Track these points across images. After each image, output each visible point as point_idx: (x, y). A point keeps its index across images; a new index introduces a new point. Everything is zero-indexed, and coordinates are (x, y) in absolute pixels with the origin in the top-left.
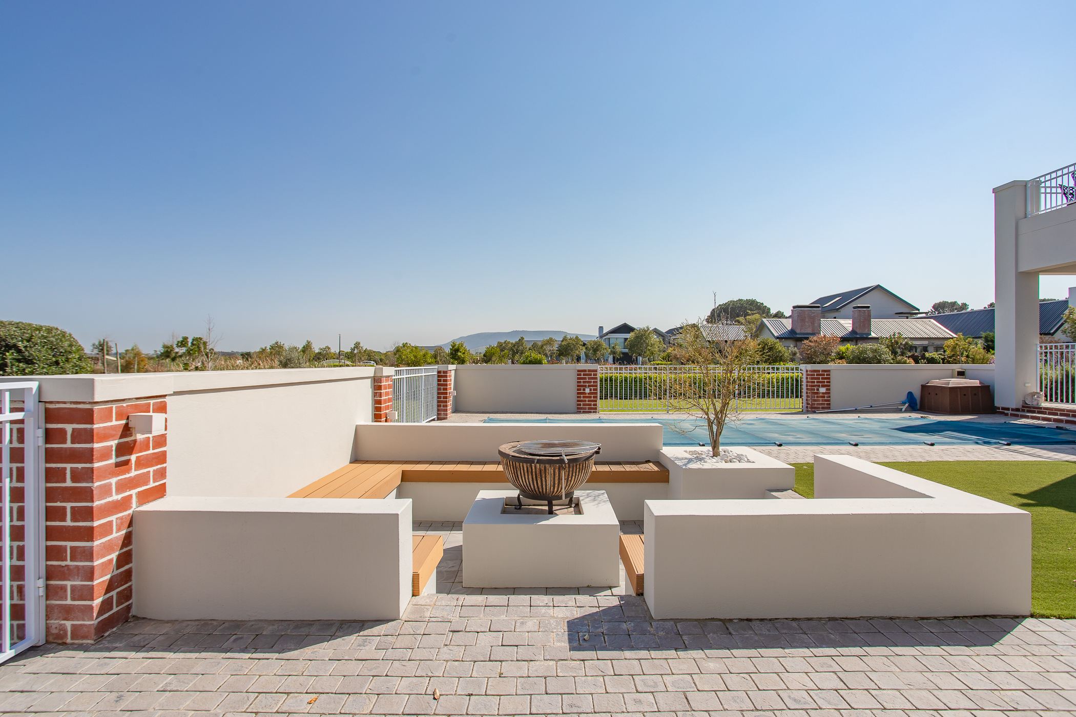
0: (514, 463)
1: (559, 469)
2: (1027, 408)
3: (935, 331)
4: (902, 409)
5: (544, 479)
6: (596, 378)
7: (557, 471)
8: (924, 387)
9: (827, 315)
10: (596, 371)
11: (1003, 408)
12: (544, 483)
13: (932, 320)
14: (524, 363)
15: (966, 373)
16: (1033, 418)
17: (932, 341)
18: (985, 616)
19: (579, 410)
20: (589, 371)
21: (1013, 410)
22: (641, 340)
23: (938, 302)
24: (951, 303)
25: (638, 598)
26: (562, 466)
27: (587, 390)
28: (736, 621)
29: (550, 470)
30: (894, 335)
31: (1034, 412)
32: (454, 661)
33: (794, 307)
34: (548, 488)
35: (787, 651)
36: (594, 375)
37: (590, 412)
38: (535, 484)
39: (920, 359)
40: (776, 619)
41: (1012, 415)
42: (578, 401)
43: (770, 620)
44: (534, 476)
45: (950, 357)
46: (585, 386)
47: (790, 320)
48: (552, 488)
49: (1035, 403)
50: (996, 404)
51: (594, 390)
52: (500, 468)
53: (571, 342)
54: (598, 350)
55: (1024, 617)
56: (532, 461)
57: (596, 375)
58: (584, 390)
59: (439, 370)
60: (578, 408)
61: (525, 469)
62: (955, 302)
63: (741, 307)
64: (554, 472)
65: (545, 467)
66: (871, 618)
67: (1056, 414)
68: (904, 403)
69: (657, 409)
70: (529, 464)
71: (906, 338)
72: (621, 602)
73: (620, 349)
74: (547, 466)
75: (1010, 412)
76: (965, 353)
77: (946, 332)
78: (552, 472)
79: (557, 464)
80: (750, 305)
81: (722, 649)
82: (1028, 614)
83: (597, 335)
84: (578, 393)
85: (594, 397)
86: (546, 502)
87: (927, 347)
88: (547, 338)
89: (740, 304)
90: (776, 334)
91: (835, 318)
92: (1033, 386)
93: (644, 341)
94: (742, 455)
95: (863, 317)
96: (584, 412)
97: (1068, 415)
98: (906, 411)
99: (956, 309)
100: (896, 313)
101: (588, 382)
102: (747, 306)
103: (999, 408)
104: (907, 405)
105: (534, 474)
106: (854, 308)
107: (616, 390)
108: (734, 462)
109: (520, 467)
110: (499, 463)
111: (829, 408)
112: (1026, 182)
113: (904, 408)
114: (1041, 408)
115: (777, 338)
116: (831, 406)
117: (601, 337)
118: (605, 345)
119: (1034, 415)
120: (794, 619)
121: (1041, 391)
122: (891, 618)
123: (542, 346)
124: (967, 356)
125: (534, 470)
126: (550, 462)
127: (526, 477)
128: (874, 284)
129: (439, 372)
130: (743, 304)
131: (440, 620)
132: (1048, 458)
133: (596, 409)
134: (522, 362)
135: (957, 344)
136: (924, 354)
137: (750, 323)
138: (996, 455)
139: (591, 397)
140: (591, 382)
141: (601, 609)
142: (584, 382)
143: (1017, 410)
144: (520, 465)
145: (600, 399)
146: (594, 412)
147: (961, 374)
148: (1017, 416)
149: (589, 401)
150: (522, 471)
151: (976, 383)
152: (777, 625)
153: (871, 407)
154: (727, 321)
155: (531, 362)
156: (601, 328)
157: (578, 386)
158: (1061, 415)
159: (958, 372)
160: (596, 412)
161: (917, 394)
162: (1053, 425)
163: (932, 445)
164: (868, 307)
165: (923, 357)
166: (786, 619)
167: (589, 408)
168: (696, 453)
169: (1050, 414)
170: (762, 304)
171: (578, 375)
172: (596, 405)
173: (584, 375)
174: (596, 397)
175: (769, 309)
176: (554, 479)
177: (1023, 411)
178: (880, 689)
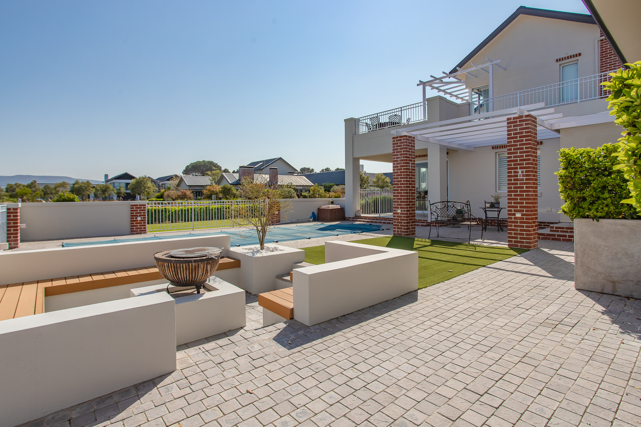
0: (175, 264)
1: (207, 264)
2: (357, 217)
3: (305, 182)
4: (310, 220)
5: (197, 272)
6: (145, 210)
7: (205, 266)
8: (319, 209)
9: (256, 172)
10: (145, 205)
11: (349, 218)
12: (197, 275)
13: (304, 177)
14: (58, 201)
15: (334, 203)
16: (360, 221)
17: (305, 187)
18: (408, 293)
19: (133, 232)
20: (140, 205)
21: (352, 218)
22: (141, 184)
23: (302, 167)
24: (308, 168)
25: (292, 320)
26: (208, 262)
27: (139, 219)
28: (340, 317)
29: (202, 266)
30: (289, 184)
31: (359, 219)
32: (237, 375)
33: (240, 167)
34: (198, 277)
35: (368, 321)
36: (144, 208)
37: (141, 233)
38: (191, 276)
39: (300, 196)
40: (353, 312)
41: (352, 220)
42: (132, 226)
43: (351, 313)
44: (191, 271)
45: (312, 195)
46: (137, 216)
47: (238, 174)
48: (201, 277)
49: (359, 215)
50: (346, 216)
51: (144, 218)
52: (156, 270)
53: (83, 185)
54: (106, 191)
55: (417, 290)
56: (191, 262)
57: (145, 208)
58: (136, 218)
59: (9, 207)
60: (132, 231)
61: (184, 267)
62: (309, 168)
63: (205, 165)
64: (204, 266)
65: (198, 265)
66: (381, 303)
67: (366, 219)
68: (311, 218)
69: (186, 228)
70: (187, 264)
71: (294, 185)
72: (287, 324)
73: (123, 190)
74: (200, 263)
75: (351, 219)
76: (318, 193)
77: (309, 183)
78: (203, 267)
79: (206, 261)
80: (210, 164)
81: (346, 328)
82: (417, 289)
83: (104, 180)
84: (132, 221)
85: (144, 223)
86: (195, 287)
87: (302, 190)
88: (60, 181)
89: (204, 163)
90: (230, 182)
91: (260, 174)
92: (358, 208)
93: (143, 185)
94: (276, 247)
95: (274, 175)
96: (137, 234)
97: (370, 219)
98: (312, 221)
99: (309, 171)
100: (288, 173)
101: (139, 213)
102: (208, 165)
103: (347, 218)
104: (312, 218)
105: (191, 269)
106: (270, 169)
107: (159, 216)
108: (275, 251)
109: (180, 267)
110: (155, 267)
111: (280, 222)
112: (356, 119)
113: (311, 220)
114: (361, 217)
115: (231, 184)
116: (280, 221)
117: (107, 181)
118: (111, 187)
119: (360, 220)
120: (359, 311)
121: (361, 209)
122: (386, 301)
123: (55, 188)
124: (319, 195)
125: (191, 267)
126: (202, 261)
127: (185, 272)
128: (278, 157)
129: (8, 209)
130: (205, 164)
131: (203, 361)
132: (377, 236)
133: (145, 231)
134: (56, 199)
135: (315, 189)
136: (301, 193)
137: (214, 175)
138: (361, 237)
139: (141, 223)
140: (141, 213)
141: (281, 330)
142: (136, 213)
143: (353, 218)
144: (180, 265)
145: (148, 224)
146: (144, 233)
147: (332, 203)
148: (354, 220)
149: (140, 226)
150: (182, 269)
151: (339, 207)
152: (355, 314)
153: (298, 220)
154: (195, 173)
155: (64, 200)
156: (106, 176)
157: (131, 216)
158: (368, 219)
159: (331, 202)
160: (145, 233)
161: (316, 213)
162: (369, 224)
163: (337, 235)
164: (277, 169)
165: (301, 195)
166: (356, 311)
167: (140, 231)
168: (251, 249)
169: (365, 219)
170: (217, 164)
171: (131, 208)
172: (145, 228)
173: (136, 208)
174: (145, 223)
175: (221, 167)
176: (203, 271)
177: (355, 218)
178: (404, 323)
